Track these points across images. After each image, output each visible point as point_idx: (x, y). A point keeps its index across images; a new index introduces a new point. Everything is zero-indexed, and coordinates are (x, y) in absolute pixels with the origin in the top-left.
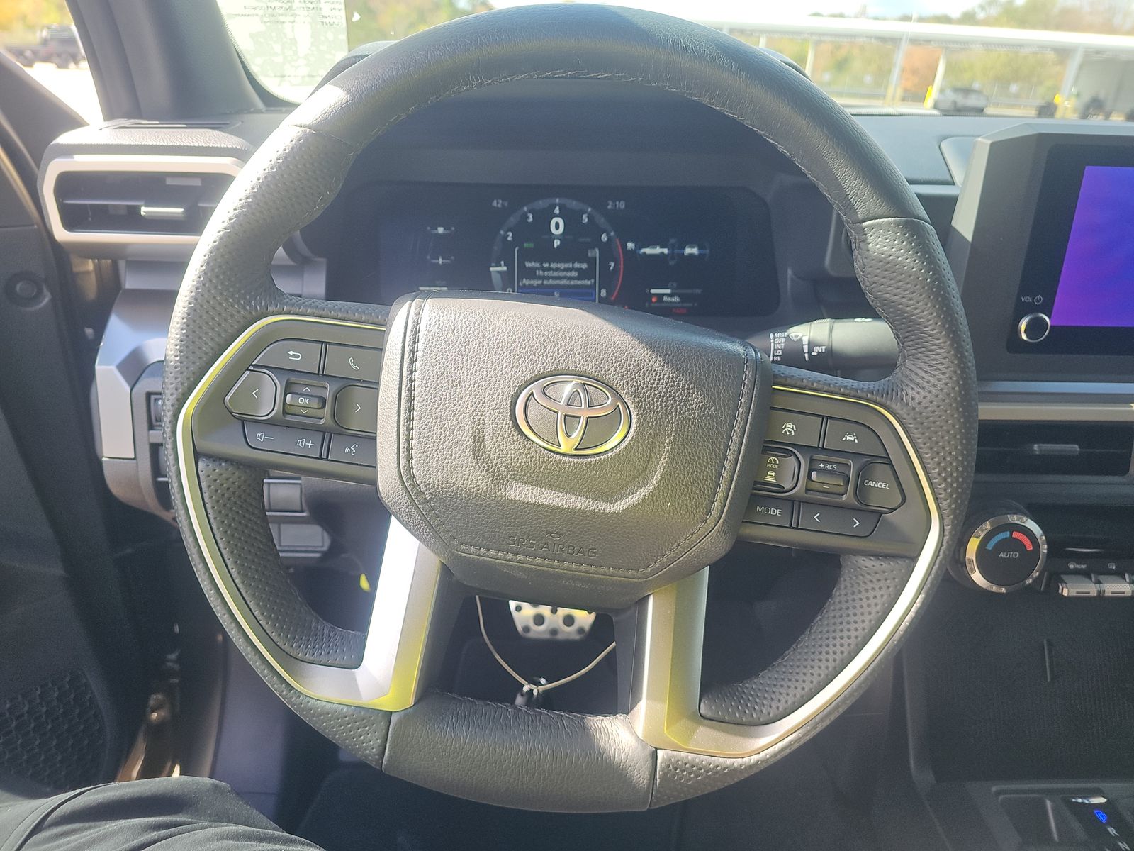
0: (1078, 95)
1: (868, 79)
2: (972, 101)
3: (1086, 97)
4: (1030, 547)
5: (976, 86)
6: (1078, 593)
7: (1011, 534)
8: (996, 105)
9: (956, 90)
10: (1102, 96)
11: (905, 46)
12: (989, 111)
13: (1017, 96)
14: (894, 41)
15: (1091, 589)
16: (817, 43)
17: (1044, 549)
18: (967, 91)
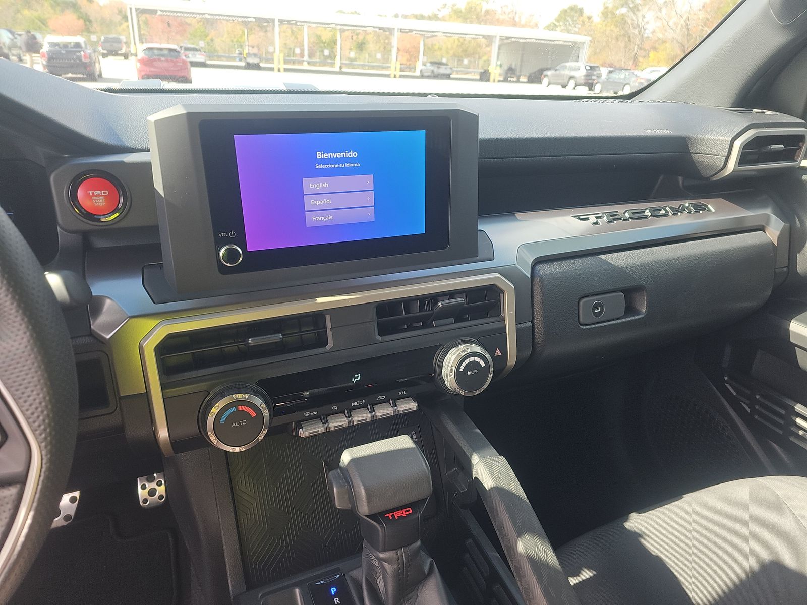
0: (501, 65)
1: (379, 56)
2: (443, 70)
3: (506, 67)
4: (253, 414)
5: (444, 61)
6: (311, 433)
7: (237, 409)
8: (458, 72)
9: (433, 63)
10: (513, 66)
11: (397, 34)
12: (452, 76)
13: (468, 67)
14: (390, 30)
15: (319, 428)
16: (342, 31)
17: (266, 414)
18: (439, 64)
